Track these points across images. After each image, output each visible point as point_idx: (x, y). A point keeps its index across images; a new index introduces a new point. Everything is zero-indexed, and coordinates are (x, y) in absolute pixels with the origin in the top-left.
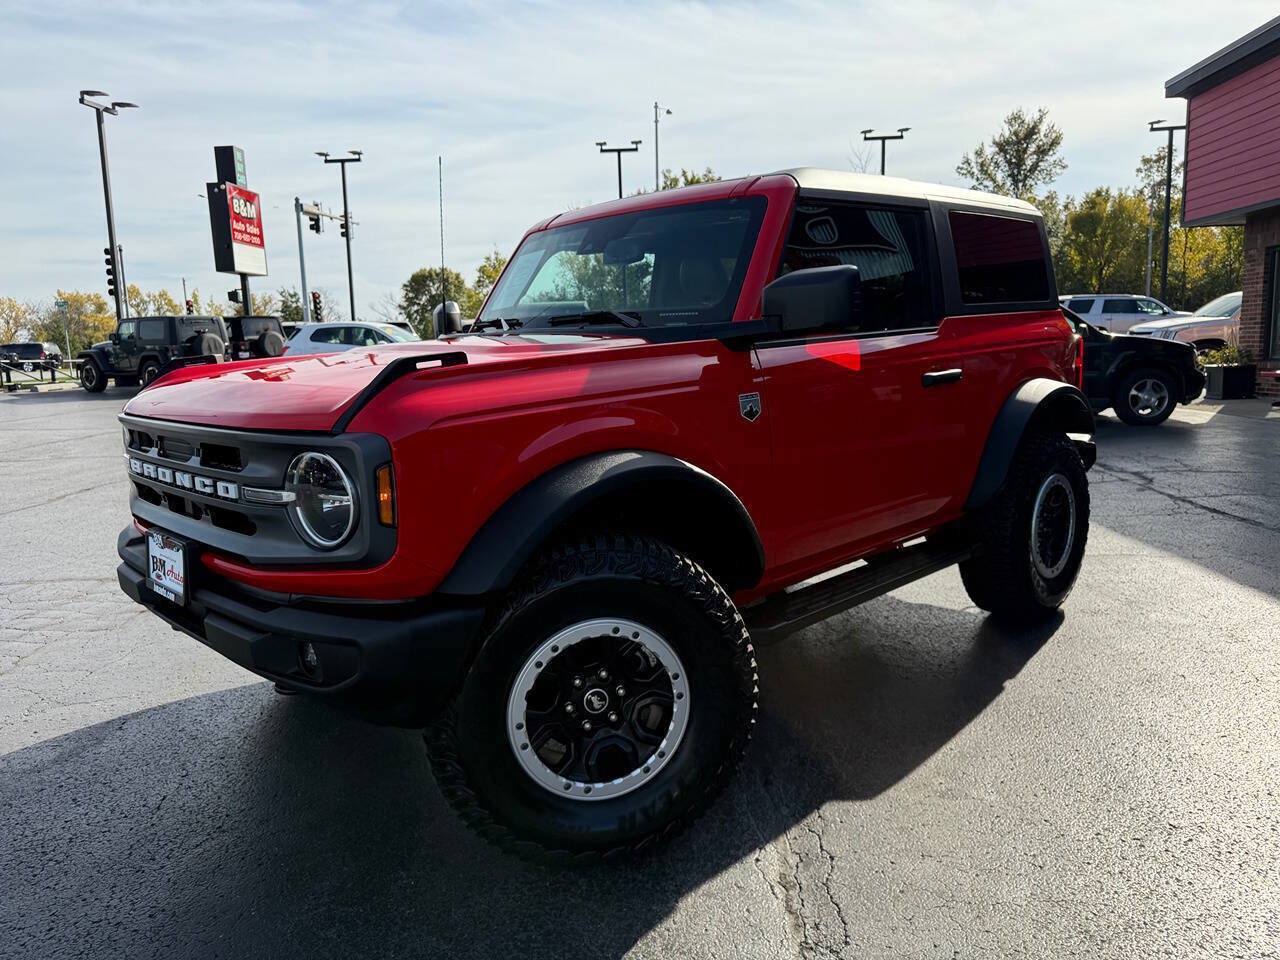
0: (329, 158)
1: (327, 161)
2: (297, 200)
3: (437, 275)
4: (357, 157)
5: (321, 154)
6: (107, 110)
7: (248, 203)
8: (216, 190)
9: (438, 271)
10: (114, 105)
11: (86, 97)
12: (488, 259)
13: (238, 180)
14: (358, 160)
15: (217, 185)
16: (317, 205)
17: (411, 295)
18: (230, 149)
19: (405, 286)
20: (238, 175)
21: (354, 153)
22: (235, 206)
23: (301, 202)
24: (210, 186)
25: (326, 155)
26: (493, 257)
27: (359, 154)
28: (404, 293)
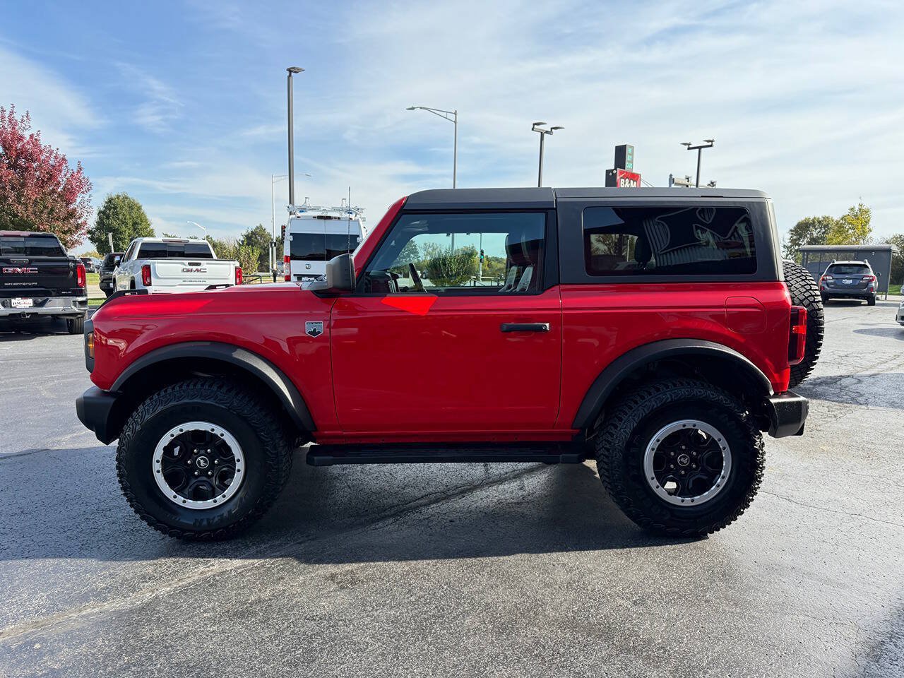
0: (690, 146)
1: (689, 149)
2: (671, 176)
3: (819, 222)
4: (710, 144)
5: (685, 144)
6: (547, 132)
7: (632, 181)
8: (611, 174)
9: (821, 219)
10: (552, 129)
11: (535, 126)
12: (852, 209)
13: (627, 166)
14: (711, 146)
15: (612, 171)
16: (688, 179)
17: (795, 237)
18: (624, 147)
19: (791, 230)
20: (627, 163)
21: (708, 141)
22: (622, 183)
23: (673, 177)
24: (608, 172)
25: (689, 145)
26: (857, 209)
27: (712, 141)
28: (789, 236)
